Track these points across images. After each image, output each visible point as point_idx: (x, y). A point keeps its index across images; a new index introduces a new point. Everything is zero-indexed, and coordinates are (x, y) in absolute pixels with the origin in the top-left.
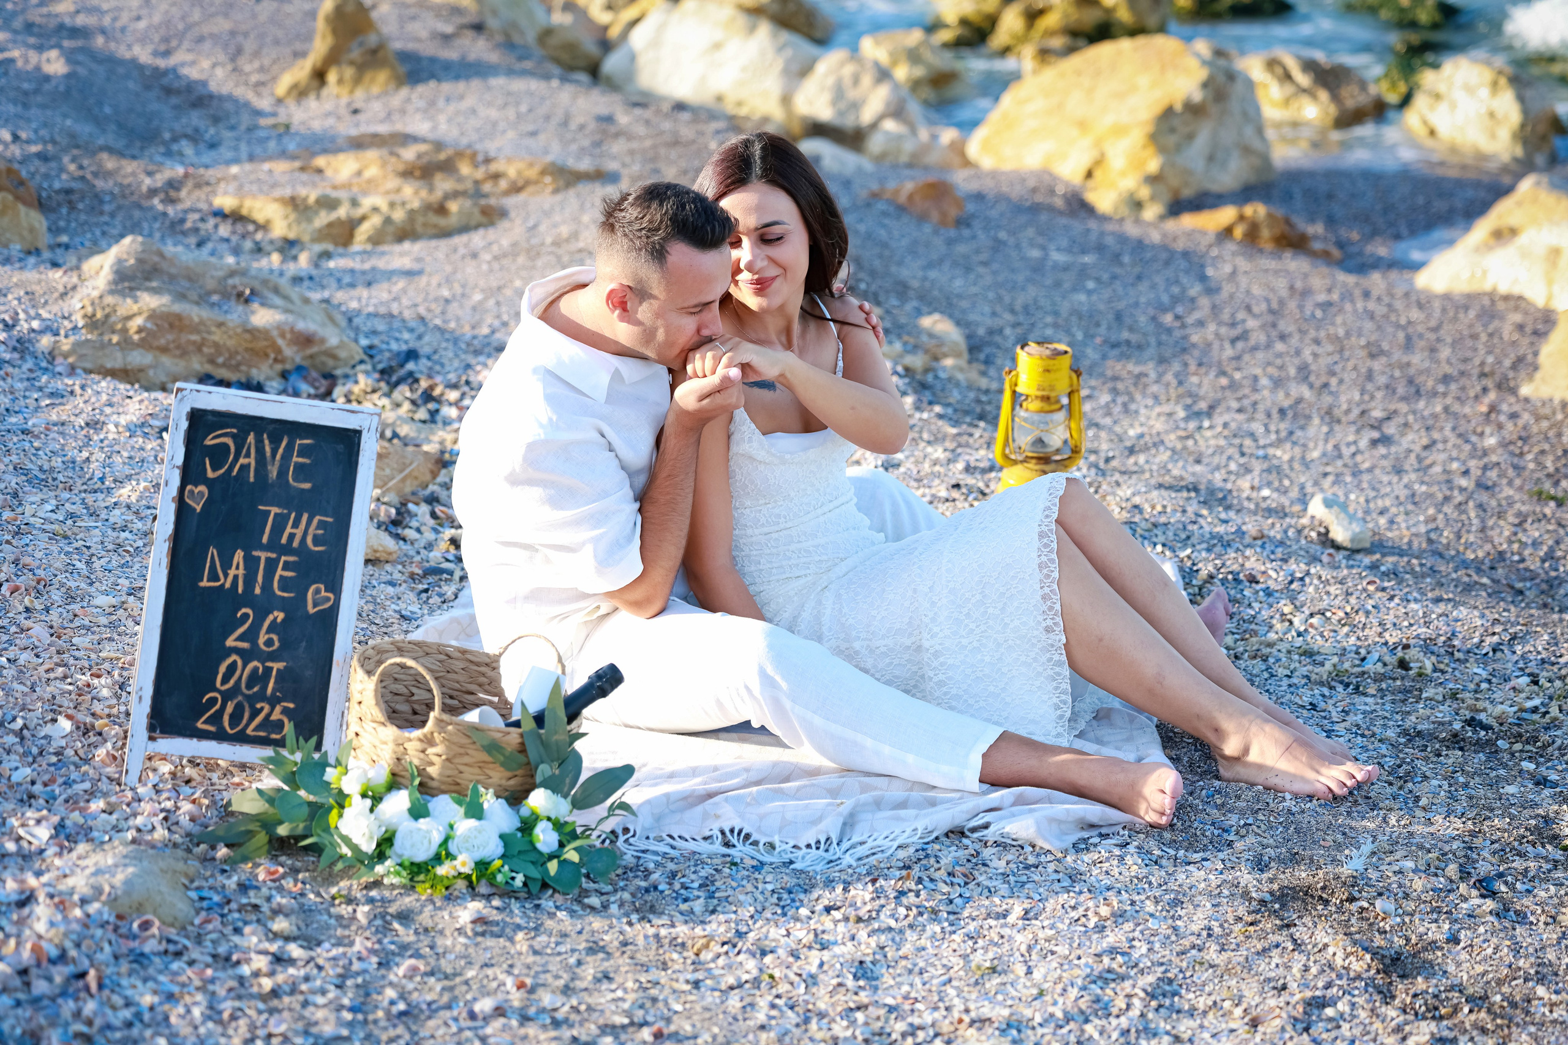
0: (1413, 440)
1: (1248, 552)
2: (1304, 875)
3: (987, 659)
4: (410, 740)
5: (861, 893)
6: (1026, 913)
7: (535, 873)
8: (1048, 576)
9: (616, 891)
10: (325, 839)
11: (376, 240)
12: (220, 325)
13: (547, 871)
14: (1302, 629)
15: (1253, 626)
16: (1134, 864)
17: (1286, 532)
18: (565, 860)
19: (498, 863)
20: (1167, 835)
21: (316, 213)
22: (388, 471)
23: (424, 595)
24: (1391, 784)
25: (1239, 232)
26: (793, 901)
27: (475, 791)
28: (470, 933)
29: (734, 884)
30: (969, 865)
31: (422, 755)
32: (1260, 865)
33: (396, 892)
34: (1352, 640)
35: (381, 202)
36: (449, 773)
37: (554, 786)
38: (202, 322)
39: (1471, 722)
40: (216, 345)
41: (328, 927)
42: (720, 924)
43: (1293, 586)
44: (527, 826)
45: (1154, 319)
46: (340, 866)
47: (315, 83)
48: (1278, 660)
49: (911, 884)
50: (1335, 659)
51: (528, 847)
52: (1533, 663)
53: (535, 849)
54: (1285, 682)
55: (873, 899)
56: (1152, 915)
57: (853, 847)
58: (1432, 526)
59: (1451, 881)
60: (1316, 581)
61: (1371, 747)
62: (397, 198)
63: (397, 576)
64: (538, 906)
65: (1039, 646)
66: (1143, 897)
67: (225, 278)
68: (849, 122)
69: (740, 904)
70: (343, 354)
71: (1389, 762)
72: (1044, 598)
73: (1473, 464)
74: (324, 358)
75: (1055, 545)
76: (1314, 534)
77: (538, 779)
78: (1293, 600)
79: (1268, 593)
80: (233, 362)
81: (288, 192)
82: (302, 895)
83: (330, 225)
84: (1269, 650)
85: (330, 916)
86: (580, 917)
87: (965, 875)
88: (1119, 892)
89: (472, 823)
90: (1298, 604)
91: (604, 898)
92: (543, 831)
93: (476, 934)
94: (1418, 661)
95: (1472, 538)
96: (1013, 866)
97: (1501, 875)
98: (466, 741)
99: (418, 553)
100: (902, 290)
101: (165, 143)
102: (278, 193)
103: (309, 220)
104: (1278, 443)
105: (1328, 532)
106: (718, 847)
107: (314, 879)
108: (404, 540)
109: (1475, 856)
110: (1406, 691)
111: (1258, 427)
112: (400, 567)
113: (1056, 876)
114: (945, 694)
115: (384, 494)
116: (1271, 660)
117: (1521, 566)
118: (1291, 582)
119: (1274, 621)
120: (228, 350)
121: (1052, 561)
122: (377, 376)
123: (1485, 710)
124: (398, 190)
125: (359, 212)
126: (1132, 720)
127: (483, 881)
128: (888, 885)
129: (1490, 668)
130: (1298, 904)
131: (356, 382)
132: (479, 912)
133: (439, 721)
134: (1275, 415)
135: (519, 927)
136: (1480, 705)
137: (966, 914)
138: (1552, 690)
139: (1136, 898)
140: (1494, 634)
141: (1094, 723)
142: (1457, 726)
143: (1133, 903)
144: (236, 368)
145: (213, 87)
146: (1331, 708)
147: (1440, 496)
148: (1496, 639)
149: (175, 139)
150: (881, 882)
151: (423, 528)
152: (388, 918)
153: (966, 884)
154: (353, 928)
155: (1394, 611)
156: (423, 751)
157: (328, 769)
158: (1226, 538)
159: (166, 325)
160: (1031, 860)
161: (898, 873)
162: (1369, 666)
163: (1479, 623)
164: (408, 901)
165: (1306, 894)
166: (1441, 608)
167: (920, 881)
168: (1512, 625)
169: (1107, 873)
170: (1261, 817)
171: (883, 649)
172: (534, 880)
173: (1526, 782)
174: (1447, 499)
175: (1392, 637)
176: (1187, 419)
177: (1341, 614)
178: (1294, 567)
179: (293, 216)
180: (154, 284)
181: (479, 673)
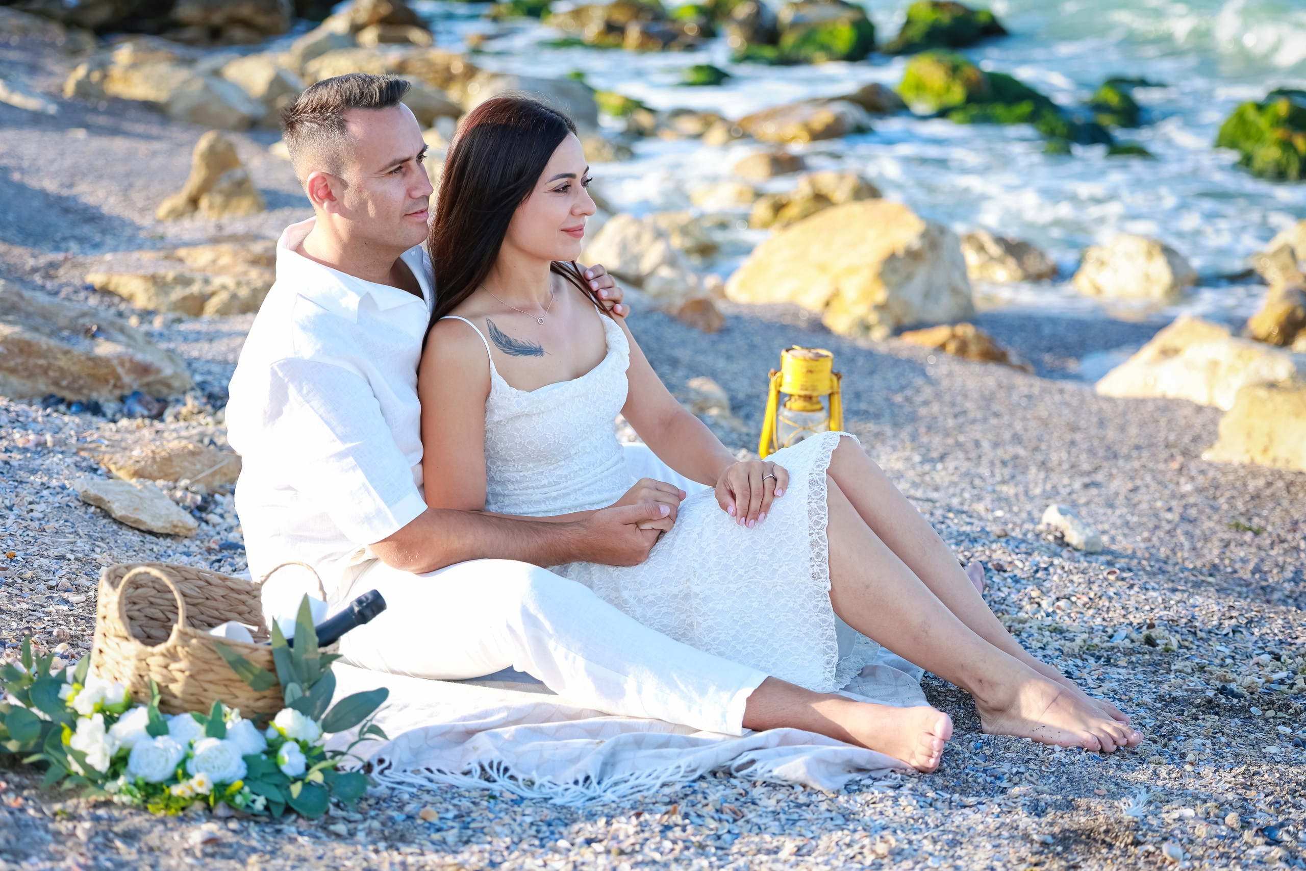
0: (1119, 485)
1: (994, 546)
2: (1083, 820)
3: (755, 605)
4: (153, 655)
5: (624, 826)
6: (799, 849)
7: (278, 797)
8: (817, 523)
9: (365, 819)
10: (53, 756)
11: (224, 312)
12: (66, 353)
13: (290, 794)
14: (1050, 610)
15: (1003, 607)
16: (908, 806)
17: (1025, 534)
18: (309, 783)
19: (238, 784)
20: (939, 780)
21: (173, 288)
22: (199, 466)
23: (216, 565)
24: (1155, 742)
25: (952, 347)
26: (552, 833)
27: (218, 711)
28: (198, 854)
29: (491, 816)
30: (738, 804)
31: (165, 671)
32: (1037, 810)
33: (126, 812)
34: (1098, 621)
35: (228, 281)
36: (192, 690)
37: (304, 707)
38: (49, 349)
39: (1223, 690)
40: (61, 370)
41: (42, 841)
42: (472, 853)
43: (1039, 575)
44: (272, 749)
45: (887, 399)
46: (68, 785)
47: (190, 208)
48: (1030, 635)
49: (677, 819)
50: (1086, 636)
51: (272, 770)
52: (1272, 643)
53: (280, 772)
54: (1040, 653)
55: (637, 833)
56: (931, 854)
57: (616, 784)
58: (1149, 544)
59: (1233, 829)
60: (1059, 571)
61: (1130, 710)
62: (244, 279)
63: (194, 548)
64: (279, 831)
65: (807, 592)
66: (920, 837)
67: (77, 318)
68: (631, 271)
69: (497, 835)
70: (176, 384)
71: (1150, 723)
72: (812, 544)
73: (1174, 503)
74: (159, 387)
75: (825, 493)
76: (1051, 538)
77: (288, 699)
78: (1039, 586)
79: (1016, 580)
80: (76, 386)
81: (150, 271)
82: (22, 810)
83: (184, 299)
84: (1021, 625)
85: (47, 831)
86: (323, 844)
87: (735, 813)
88: (895, 832)
89: (213, 742)
90: (1044, 590)
91: (352, 826)
92: (289, 753)
93: (205, 855)
94: (1163, 638)
95: (1186, 555)
96: (783, 804)
97: (1282, 825)
98: (210, 656)
99: (218, 533)
100: (674, 363)
101: (55, 241)
102: (142, 272)
103: (167, 294)
104: (1004, 482)
105: (1063, 536)
106: (475, 781)
107: (38, 796)
108: (207, 522)
109: (1250, 807)
110: (1155, 664)
111: (985, 471)
112: (198, 542)
113: (828, 815)
114: (714, 640)
115: (192, 484)
116: (1024, 635)
117: (1236, 576)
118: (1037, 571)
119: (1024, 603)
120: (72, 374)
121: (822, 508)
122: (204, 400)
123: (1234, 680)
124: (245, 273)
125: (209, 289)
126: (897, 678)
127: (221, 804)
128: (654, 819)
129: (1232, 647)
130: (1081, 847)
131: (185, 404)
132: (211, 833)
133: (183, 635)
134: (997, 463)
135: (254, 850)
136: (1230, 676)
137: (735, 849)
138: (1294, 666)
139: (913, 837)
140: (1231, 618)
141: (859, 679)
142: (1210, 693)
143: (910, 842)
144: (79, 390)
145: (105, 210)
146: (1086, 676)
147: (1151, 525)
148: (1234, 622)
149: (65, 239)
150: (646, 816)
151: (226, 515)
152: (111, 835)
153: (735, 820)
154: (70, 844)
155: (1134, 597)
156: (166, 667)
157: (64, 686)
158: (972, 536)
159: (16, 350)
160: (802, 799)
161: (664, 809)
162: (1118, 641)
163: (1216, 608)
164: (138, 821)
165: (1089, 837)
166: (1178, 596)
167: (686, 816)
168: (1247, 612)
169: (881, 813)
170: (1032, 766)
171: (651, 598)
172: (277, 804)
173: (1285, 744)
174: (1157, 527)
175: (1136, 618)
176: (922, 463)
177: (1085, 599)
178: (1038, 558)
179: (153, 290)
180: (11, 318)
181: (240, 600)
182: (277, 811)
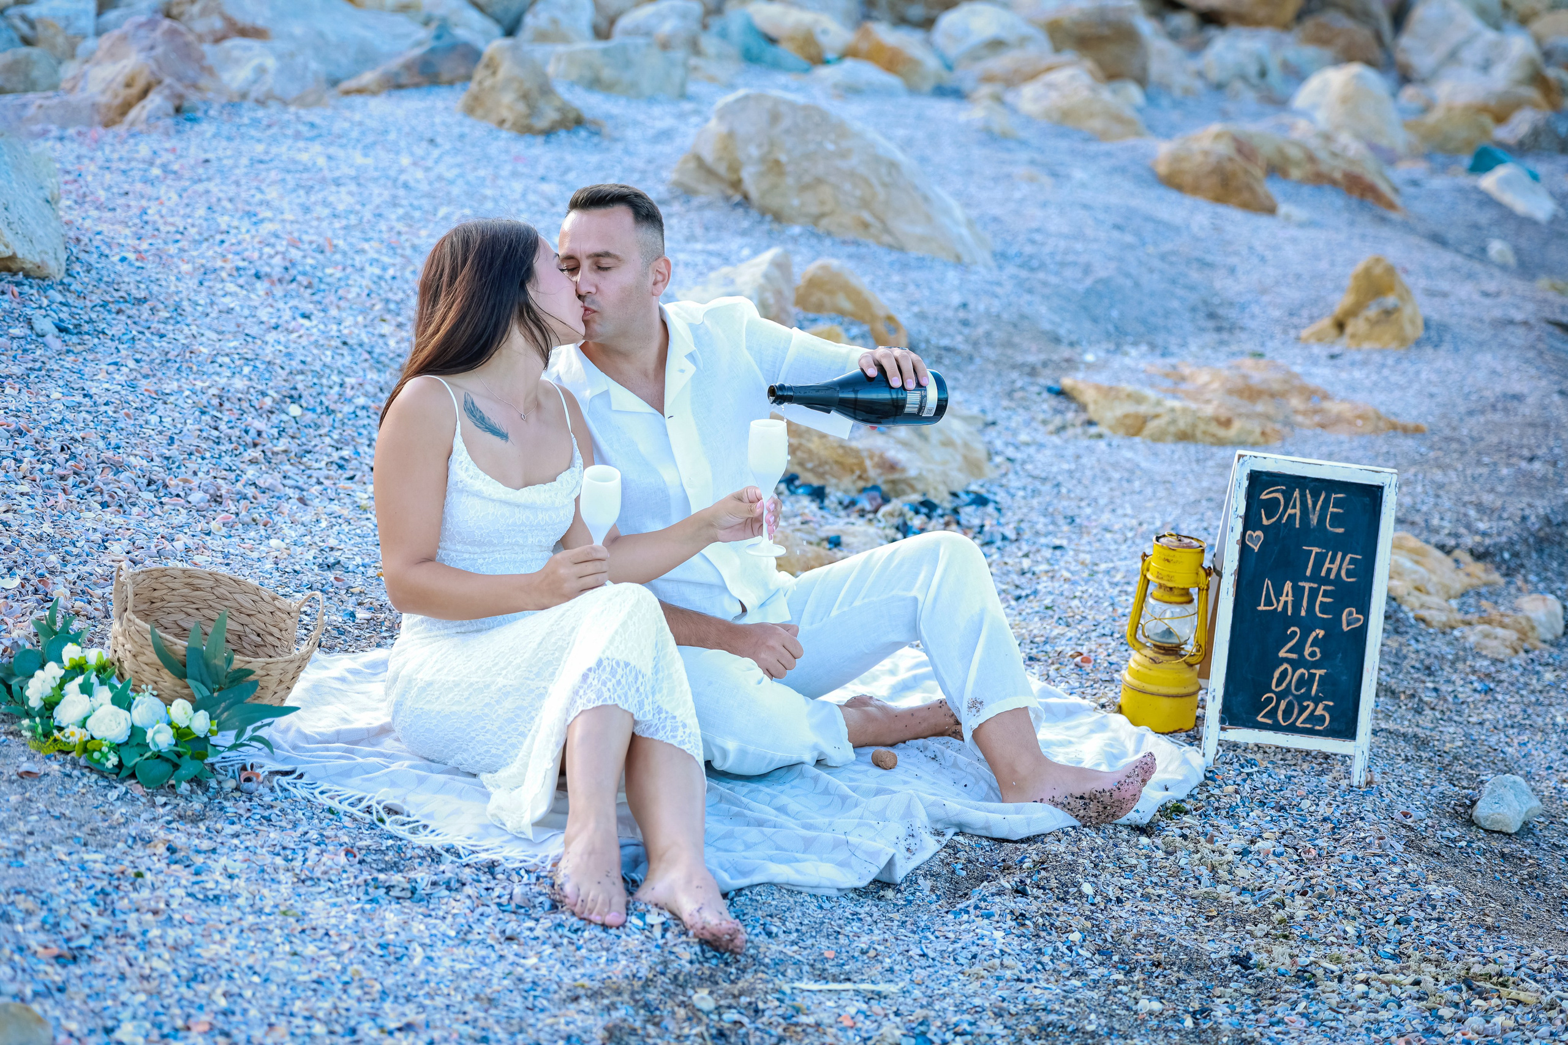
21: (1124, 403)
47: (1334, 332)
53: (147, 745)
83: (1129, 415)
92: (156, 732)
103: (1115, 408)
120: (820, 458)
125: (1156, 411)
127: (85, 755)
157: (69, 644)
172: (127, 768)
182: (124, 773)
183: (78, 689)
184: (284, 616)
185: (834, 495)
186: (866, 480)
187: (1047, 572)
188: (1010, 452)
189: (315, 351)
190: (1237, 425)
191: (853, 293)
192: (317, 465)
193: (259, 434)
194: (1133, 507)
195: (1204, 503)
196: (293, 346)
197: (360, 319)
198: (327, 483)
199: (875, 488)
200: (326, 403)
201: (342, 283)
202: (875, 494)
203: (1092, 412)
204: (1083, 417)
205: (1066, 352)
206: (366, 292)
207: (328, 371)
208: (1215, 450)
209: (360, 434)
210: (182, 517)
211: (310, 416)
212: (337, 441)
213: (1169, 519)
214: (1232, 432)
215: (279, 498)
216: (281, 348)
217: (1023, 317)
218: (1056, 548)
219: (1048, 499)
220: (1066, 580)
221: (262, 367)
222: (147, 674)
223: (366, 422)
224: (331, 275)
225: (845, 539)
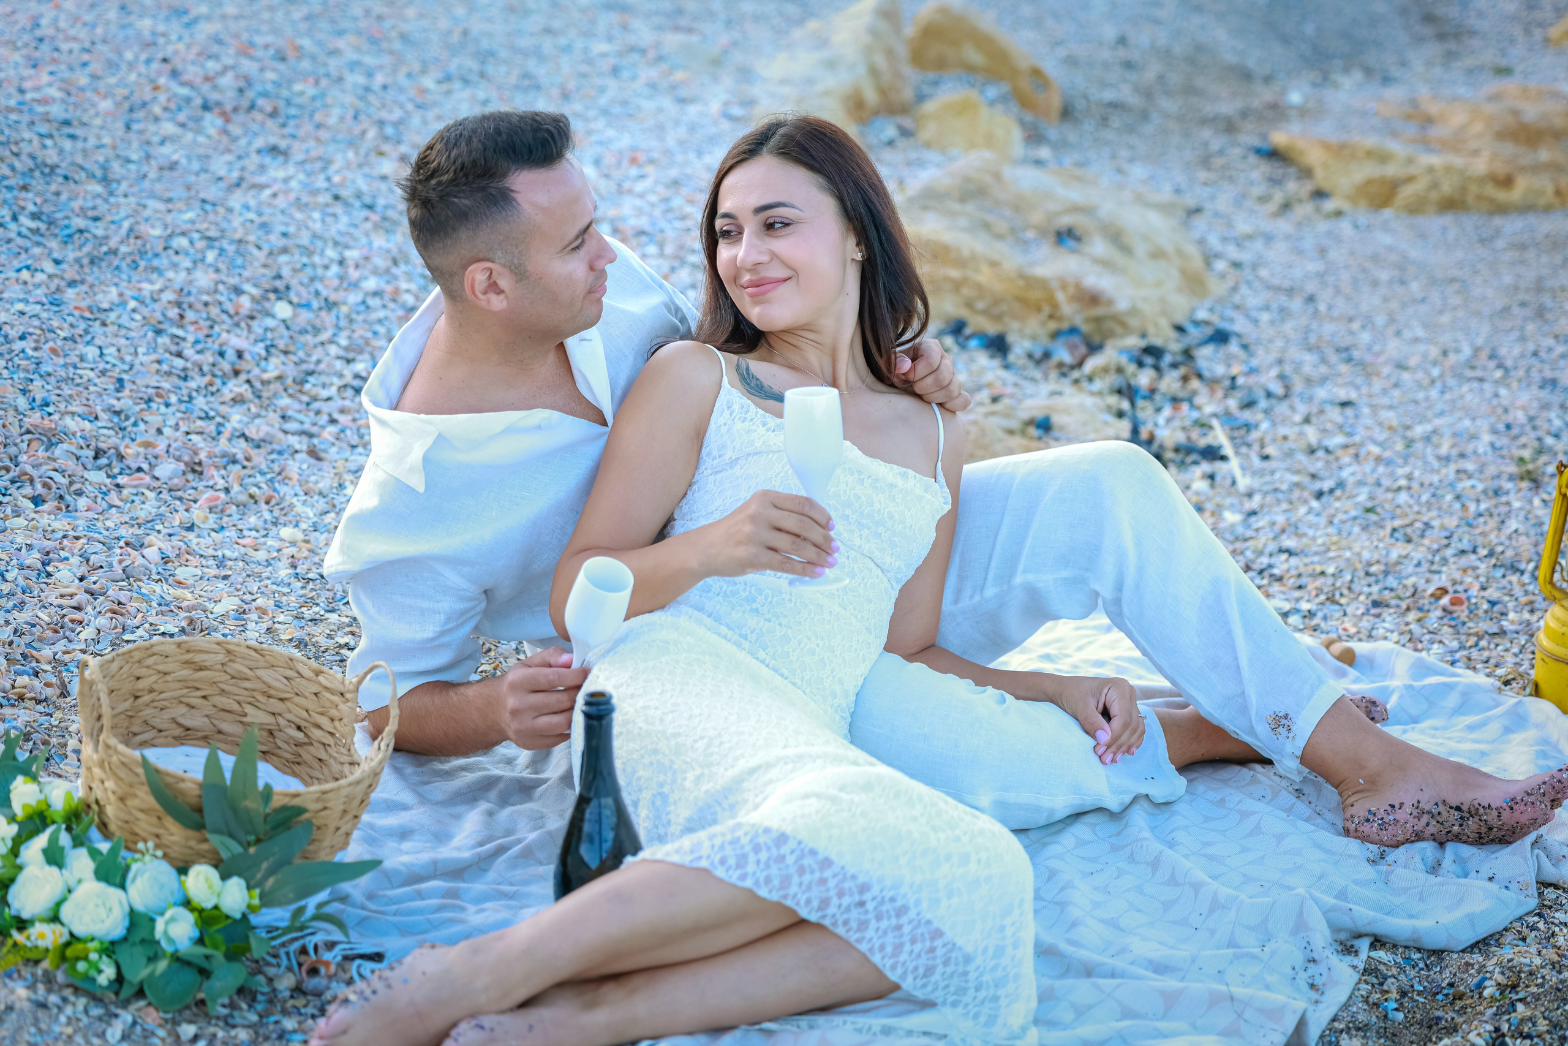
11: (1415, 206)
89: (104, 889)
125: (1408, 172)
181: (332, 702)
182: (126, 992)
183: (41, 857)
184: (336, 699)
185: (1020, 346)
186: (1060, 319)
187: (1346, 447)
188: (1232, 252)
189: (299, 216)
190: (1522, 185)
191: (984, 42)
192: (325, 393)
193: (240, 355)
194: (1425, 326)
195: (1516, 310)
196: (267, 210)
197: (351, 155)
198: (343, 419)
199: (1073, 330)
200: (324, 293)
201: (318, 104)
202: (1076, 339)
203: (1321, 178)
204: (1308, 187)
205: (1266, 94)
206: (351, 113)
207: (319, 244)
208: (1498, 221)
209: (375, 333)
210: (149, 507)
211: (305, 316)
212: (346, 349)
213: (1480, 341)
214: (1516, 194)
215: (280, 453)
216: (251, 216)
217: (1199, 48)
218: (1345, 404)
219: (1304, 321)
220: (1378, 459)
221: (231, 249)
222: (143, 825)
223: (381, 314)
224: (302, 93)
225: (1057, 419)
